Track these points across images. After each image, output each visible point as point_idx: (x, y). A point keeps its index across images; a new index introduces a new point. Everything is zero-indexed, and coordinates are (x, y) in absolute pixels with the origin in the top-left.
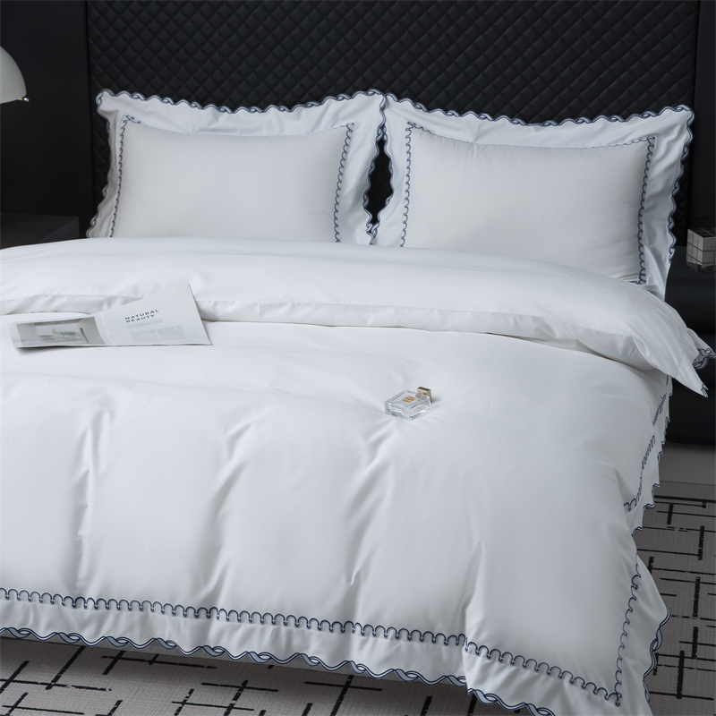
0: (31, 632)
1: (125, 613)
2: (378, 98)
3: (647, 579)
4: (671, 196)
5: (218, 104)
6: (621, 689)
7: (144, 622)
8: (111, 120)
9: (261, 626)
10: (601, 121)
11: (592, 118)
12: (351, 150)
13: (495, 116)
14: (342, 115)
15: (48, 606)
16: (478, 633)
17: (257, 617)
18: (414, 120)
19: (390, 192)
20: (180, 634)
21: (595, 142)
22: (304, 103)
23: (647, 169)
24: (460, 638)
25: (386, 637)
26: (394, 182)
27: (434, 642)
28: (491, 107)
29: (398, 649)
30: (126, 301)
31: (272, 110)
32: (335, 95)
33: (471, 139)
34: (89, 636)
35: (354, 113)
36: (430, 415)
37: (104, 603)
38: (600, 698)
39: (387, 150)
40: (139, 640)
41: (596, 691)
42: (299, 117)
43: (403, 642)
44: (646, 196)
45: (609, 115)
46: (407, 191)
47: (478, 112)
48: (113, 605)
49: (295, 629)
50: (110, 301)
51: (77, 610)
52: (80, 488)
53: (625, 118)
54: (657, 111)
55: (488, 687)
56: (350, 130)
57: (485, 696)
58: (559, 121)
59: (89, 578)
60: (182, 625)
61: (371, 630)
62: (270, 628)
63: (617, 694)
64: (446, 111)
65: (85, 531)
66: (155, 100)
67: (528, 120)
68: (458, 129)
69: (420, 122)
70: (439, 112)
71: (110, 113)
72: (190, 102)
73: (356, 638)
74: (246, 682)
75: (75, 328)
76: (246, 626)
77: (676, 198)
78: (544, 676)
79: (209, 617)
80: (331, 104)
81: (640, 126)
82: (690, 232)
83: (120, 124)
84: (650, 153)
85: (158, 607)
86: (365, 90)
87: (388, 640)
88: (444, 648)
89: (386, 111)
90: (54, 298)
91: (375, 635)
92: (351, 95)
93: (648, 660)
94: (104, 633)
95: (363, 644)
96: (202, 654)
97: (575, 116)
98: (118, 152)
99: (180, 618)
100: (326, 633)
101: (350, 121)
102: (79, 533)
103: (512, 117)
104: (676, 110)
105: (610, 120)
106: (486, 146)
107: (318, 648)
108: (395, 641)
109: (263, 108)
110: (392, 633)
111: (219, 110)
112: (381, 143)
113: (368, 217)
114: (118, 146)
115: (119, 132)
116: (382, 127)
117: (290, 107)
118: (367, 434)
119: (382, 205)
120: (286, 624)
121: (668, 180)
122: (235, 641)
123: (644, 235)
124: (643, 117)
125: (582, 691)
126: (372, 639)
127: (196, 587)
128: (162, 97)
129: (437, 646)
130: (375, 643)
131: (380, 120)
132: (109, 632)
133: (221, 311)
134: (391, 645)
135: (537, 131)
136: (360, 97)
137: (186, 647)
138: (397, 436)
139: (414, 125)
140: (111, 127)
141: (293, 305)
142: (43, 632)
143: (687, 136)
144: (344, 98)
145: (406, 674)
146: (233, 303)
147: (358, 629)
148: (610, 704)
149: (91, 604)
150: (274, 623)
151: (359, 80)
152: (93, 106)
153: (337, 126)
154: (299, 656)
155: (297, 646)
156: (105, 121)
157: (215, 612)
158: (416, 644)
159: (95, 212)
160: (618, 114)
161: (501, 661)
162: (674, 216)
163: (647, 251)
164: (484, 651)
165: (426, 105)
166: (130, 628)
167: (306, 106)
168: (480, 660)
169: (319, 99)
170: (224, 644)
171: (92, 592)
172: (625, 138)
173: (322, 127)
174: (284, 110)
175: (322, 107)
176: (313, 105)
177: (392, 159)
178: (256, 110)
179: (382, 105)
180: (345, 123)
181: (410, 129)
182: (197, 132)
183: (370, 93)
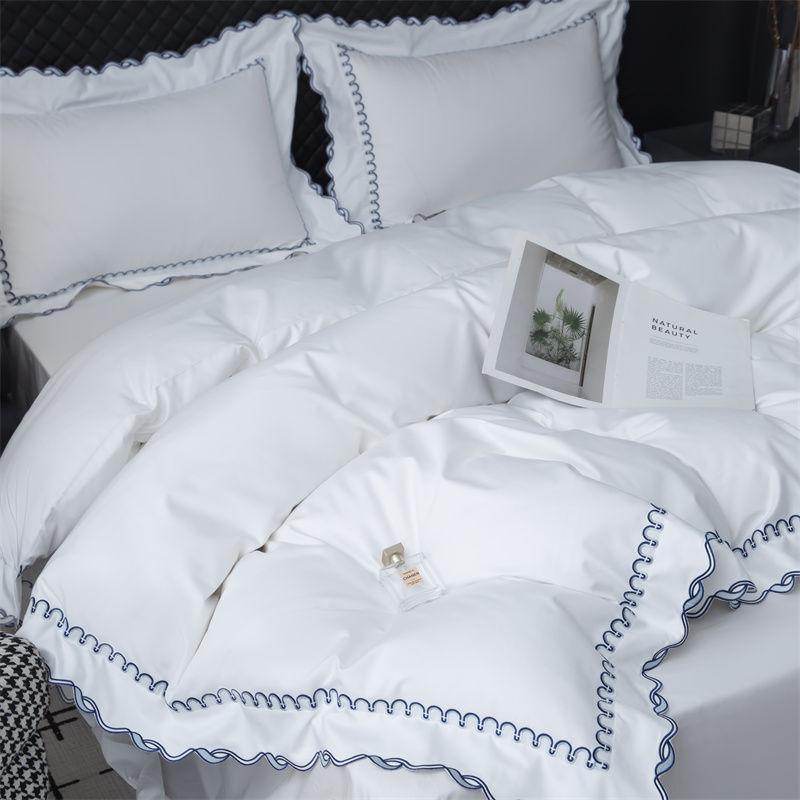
2: (289, 21)
10: (535, 6)
12: (273, 95)
13: (423, 19)
14: (246, 49)
18: (342, 40)
19: (328, 138)
22: (198, 40)
26: (331, 126)
31: (152, 59)
32: (234, 24)
33: (405, 52)
35: (260, 45)
39: (315, 85)
42: (191, 63)
47: (405, 17)
56: (264, 68)
58: (492, 13)
64: (368, 21)
67: (460, 18)
68: (389, 43)
69: (349, 44)
70: (361, 25)
72: (42, 68)
80: (231, 38)
82: (718, 114)
86: (274, 13)
89: (302, 37)
92: (255, 20)
97: (508, 4)
101: (257, 55)
103: (441, 16)
109: (140, 59)
111: (83, 72)
112: (304, 80)
116: (301, 59)
117: (180, 51)
119: (326, 159)
121: (614, 62)
131: (297, 51)
135: (470, 29)
136: (267, 22)
143: (625, 6)
144: (245, 27)
153: (241, 65)
165: (345, 19)
167: (202, 47)
169: (215, 34)
172: (565, 21)
173: (224, 72)
174: (171, 56)
175: (220, 44)
176: (209, 43)
177: (325, 96)
178: (130, 64)
179: (296, 30)
180: (251, 60)
181: (344, 54)
182: (60, 109)
183: (279, 16)
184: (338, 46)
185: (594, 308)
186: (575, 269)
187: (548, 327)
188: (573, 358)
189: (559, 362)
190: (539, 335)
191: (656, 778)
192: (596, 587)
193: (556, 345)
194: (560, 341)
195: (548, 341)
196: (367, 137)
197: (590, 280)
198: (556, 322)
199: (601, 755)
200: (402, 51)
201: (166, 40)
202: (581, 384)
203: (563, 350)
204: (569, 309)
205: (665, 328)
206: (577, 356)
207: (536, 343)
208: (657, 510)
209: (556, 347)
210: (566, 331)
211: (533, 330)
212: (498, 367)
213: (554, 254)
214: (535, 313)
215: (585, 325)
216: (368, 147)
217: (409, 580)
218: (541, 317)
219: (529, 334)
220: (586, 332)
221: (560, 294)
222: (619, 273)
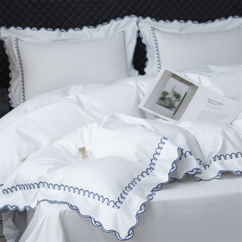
2: (134, 19)
5: (60, 28)
8: (6, 41)
10: (230, 19)
11: (226, 17)
12: (127, 42)
13: (186, 21)
14: (119, 27)
21: (228, 28)
22: (102, 23)
26: (148, 56)
28: (184, 17)
31: (85, 29)
32: (115, 18)
33: (178, 32)
35: (124, 26)
39: (144, 41)
47: (179, 20)
56: (124, 34)
58: (213, 20)
64: (165, 20)
66: (28, 29)
67: (200, 21)
68: (172, 28)
69: (156, 27)
70: (162, 22)
71: (6, 38)
72: (46, 28)
80: (114, 23)
83: (14, 42)
86: (129, 15)
89: (139, 24)
92: (122, 17)
97: (219, 17)
98: (17, 56)
101: (123, 30)
103: (193, 20)
105: (234, 18)
109: (81, 28)
111: (61, 31)
112: (139, 39)
114: (16, 53)
115: (14, 46)
116: (139, 32)
117: (95, 25)
119: (144, 66)
128: (31, 27)
131: (137, 29)
135: (204, 25)
136: (127, 18)
139: (154, 28)
144: (119, 20)
151: (125, 11)
153: (117, 32)
159: (9, 86)
160: (237, 15)
165: (156, 19)
167: (103, 25)
169: (108, 21)
173: (110, 34)
174: (92, 28)
175: (109, 25)
176: (105, 24)
177: (147, 45)
178: (78, 30)
179: (137, 22)
180: (120, 31)
181: (153, 30)
182: (51, 42)
183: (131, 16)
184: (152, 27)
185: (186, 93)
186: (182, 80)
187: (167, 97)
188: (174, 107)
189: (168, 107)
190: (163, 99)
191: (137, 215)
192: (139, 161)
193: (168, 102)
194: (170, 101)
195: (166, 101)
196: (158, 59)
197: (187, 84)
198: (171, 96)
199: (118, 204)
200: (177, 31)
201: (91, 23)
202: (174, 115)
203: (171, 104)
204: (177, 92)
205: (212, 102)
206: (175, 107)
207: (161, 101)
208: (164, 138)
209: (168, 103)
210: (174, 99)
211: (161, 97)
212: (144, 106)
213: (175, 75)
214: (163, 92)
215: (182, 98)
216: (159, 62)
217: (84, 157)
218: (165, 93)
219: (159, 98)
220: (181, 100)
221: (174, 87)
222: (200, 83)
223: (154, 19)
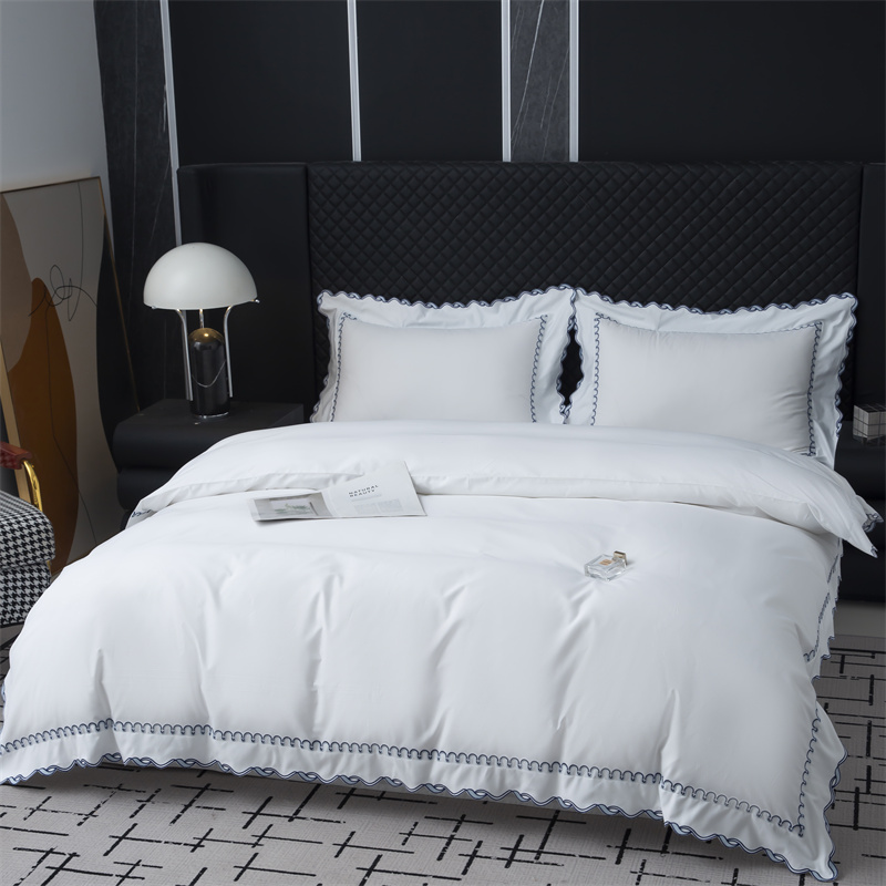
0: (274, 771)
1: (356, 754)
2: (569, 292)
3: (826, 722)
4: (837, 376)
5: (425, 301)
6: (804, 822)
7: (373, 762)
8: (330, 317)
9: (477, 766)
10: (772, 309)
11: (764, 306)
12: (545, 340)
13: (675, 306)
14: (536, 308)
15: (288, 748)
16: (673, 772)
17: (473, 759)
18: (601, 311)
19: (581, 376)
20: (406, 774)
21: (768, 328)
22: (502, 298)
23: (815, 351)
24: (656, 777)
25: (589, 775)
26: (584, 368)
27: (633, 780)
28: (671, 297)
29: (601, 787)
30: (349, 478)
31: (474, 305)
32: (530, 290)
33: (653, 328)
34: (325, 775)
35: (547, 306)
36: (625, 576)
37: (337, 746)
38: (784, 829)
39: (578, 338)
40: (369, 778)
41: (781, 823)
42: (497, 310)
43: (605, 781)
44: (815, 376)
45: (779, 303)
46: (596, 375)
47: (660, 303)
48: (346, 747)
49: (508, 769)
50: (335, 478)
51: (314, 752)
52: (314, 644)
53: (794, 305)
54: (824, 299)
55: (684, 820)
56: (544, 322)
57: (680, 828)
58: (734, 310)
59: (324, 724)
60: (407, 766)
61: (576, 769)
62: (486, 768)
63: (800, 826)
64: (630, 302)
65: (319, 682)
66: (369, 299)
67: (705, 309)
68: (642, 319)
69: (607, 313)
70: (624, 304)
71: (329, 311)
72: (400, 300)
73: (563, 777)
74: (463, 816)
75: (305, 502)
76: (463, 766)
77: (842, 377)
78: (733, 810)
79: (430, 758)
80: (527, 299)
81: (808, 312)
82: (856, 408)
83: (338, 321)
84: (818, 337)
85: (385, 750)
86: (557, 285)
87: (591, 779)
88: (642, 785)
89: (576, 304)
90: (286, 476)
91: (579, 774)
92: (544, 290)
93: (828, 795)
94: (338, 772)
95: (569, 782)
96: (424, 792)
97: (748, 305)
98: (337, 347)
99: (405, 759)
100: (535, 772)
101: (544, 314)
102: (315, 684)
103: (690, 307)
104: (840, 298)
105: (780, 308)
106: (667, 334)
107: (528, 786)
108: (598, 779)
109: (466, 304)
110: (595, 772)
111: (426, 306)
112: (572, 333)
113: (561, 399)
114: (337, 340)
115: (337, 327)
116: (573, 318)
117: (490, 302)
118: (570, 594)
119: (574, 389)
120: (499, 765)
121: (834, 362)
122: (454, 779)
123: (814, 412)
124: (810, 304)
125: (769, 823)
126: (577, 777)
127: (419, 732)
128: (375, 296)
129: (635, 783)
130: (580, 781)
131: (572, 312)
132: (343, 771)
133: (434, 485)
134: (594, 783)
135: (713, 318)
136: (552, 291)
137: (411, 785)
138: (596, 596)
139: (602, 316)
140: (331, 323)
141: (499, 479)
142: (284, 772)
143: (851, 321)
144: (538, 293)
145: (608, 809)
146: (445, 478)
147: (564, 768)
148: (794, 835)
149: (326, 747)
150: (488, 764)
151: (552, 276)
152: (315, 305)
153: (531, 318)
154: (511, 793)
155: (509, 784)
156: (325, 318)
157: (435, 754)
158: (617, 782)
159: (317, 399)
160: (787, 302)
161: (694, 797)
162: (841, 394)
163: (816, 425)
164: (678, 788)
165: (612, 298)
166: (361, 768)
167: (504, 301)
168: (675, 796)
169: (516, 295)
170: (444, 782)
171: (327, 737)
172: (794, 323)
173: (518, 319)
174: (484, 304)
175: (518, 302)
176: (510, 300)
177: (582, 347)
178: (459, 306)
179: (573, 298)
180: (538, 315)
181: (598, 319)
182: (407, 326)
183: (561, 288)
184: (596, 314)
200: (651, 325)
201: (484, 295)
216: (596, 386)
223: (607, 297)
